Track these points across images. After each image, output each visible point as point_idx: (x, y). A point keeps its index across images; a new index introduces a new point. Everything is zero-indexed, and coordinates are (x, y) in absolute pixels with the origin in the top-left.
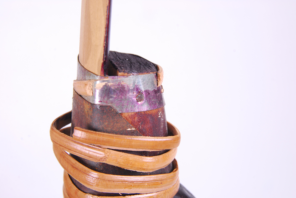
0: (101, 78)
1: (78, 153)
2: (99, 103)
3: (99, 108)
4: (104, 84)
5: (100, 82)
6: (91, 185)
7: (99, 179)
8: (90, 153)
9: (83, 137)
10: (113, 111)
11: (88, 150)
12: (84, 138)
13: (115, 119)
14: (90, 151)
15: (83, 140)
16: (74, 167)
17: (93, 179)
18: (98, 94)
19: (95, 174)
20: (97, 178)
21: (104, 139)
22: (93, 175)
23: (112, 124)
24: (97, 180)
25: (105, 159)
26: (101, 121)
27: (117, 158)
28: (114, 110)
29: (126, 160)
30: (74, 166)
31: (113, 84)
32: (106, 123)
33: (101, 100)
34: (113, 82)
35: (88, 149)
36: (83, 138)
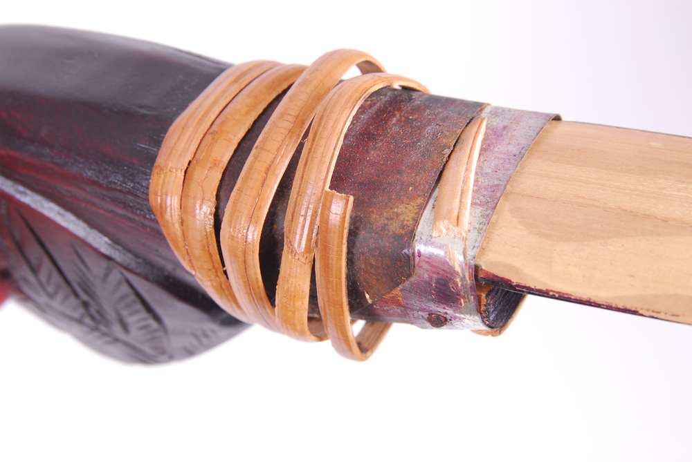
0: (470, 267)
1: (300, 185)
2: (416, 251)
3: (405, 253)
4: (458, 268)
5: (461, 262)
6: (230, 222)
7: (246, 242)
8: (302, 219)
9: (330, 218)
10: (400, 279)
11: (306, 213)
12: (328, 218)
13: (384, 279)
14: (305, 219)
15: (325, 216)
16: (267, 174)
17: (244, 229)
18: (435, 253)
19: (253, 235)
20: (246, 238)
21: (333, 260)
22: (251, 229)
23: (373, 271)
24: (243, 239)
25: (292, 252)
26: (378, 252)
27: (296, 277)
28: (404, 280)
29: (295, 296)
30: (270, 172)
31: (459, 285)
32: (373, 262)
33: (423, 256)
34: (462, 285)
35: (309, 214)
36: (328, 216)
